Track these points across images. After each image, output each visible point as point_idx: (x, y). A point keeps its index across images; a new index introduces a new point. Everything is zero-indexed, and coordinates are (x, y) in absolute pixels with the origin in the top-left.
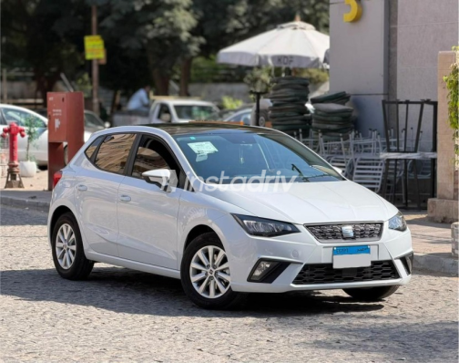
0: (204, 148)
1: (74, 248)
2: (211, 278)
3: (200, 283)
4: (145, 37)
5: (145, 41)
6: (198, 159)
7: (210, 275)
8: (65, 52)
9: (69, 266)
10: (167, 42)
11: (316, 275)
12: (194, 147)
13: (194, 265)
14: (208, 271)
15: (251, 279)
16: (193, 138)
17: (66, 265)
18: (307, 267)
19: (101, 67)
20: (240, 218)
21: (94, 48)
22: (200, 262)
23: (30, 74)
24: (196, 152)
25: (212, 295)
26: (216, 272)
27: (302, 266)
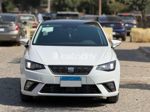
0: (48, 30)
6: (44, 35)
12: (44, 29)
15: (25, 89)
16: (48, 25)
18: (47, 85)
27: (44, 84)
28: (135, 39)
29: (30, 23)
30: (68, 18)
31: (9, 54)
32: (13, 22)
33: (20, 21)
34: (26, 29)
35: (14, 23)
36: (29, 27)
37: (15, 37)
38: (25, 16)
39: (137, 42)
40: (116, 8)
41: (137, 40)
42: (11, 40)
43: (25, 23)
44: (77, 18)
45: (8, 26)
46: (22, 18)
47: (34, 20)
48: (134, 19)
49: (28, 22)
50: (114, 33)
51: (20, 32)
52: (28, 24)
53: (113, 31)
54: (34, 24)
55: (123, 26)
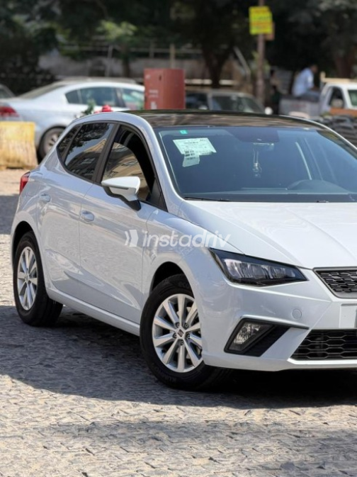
0: (196, 147)
1: (35, 281)
2: (180, 342)
3: (165, 347)
4: (318, 10)
5: (318, 14)
6: (186, 164)
7: (178, 337)
8: (235, 26)
9: (30, 306)
10: (346, 16)
11: (330, 347)
12: (182, 145)
13: (158, 321)
14: (177, 331)
15: (229, 349)
16: (184, 132)
17: (26, 304)
18: (315, 334)
19: (267, 43)
20: (219, 255)
21: (261, 21)
22: (166, 318)
23: (199, 51)
24: (183, 152)
25: (181, 368)
26: (187, 334)
27: (308, 332)
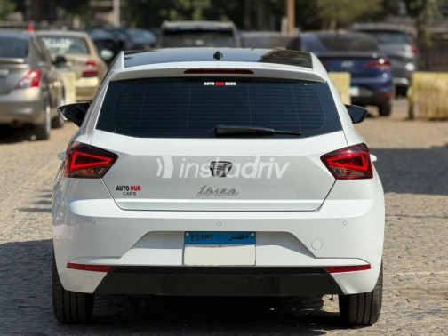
28: (427, 110)
29: (73, 62)
30: (199, 42)
31: (12, 170)
32: (21, 60)
33: (43, 56)
34: (62, 82)
35: (25, 63)
36: (73, 74)
37: (28, 111)
38: (58, 38)
39: (433, 120)
40: (337, 9)
41: (431, 114)
42: (15, 122)
43: (60, 62)
44: (230, 40)
45: (5, 72)
46: (48, 44)
47: (88, 52)
48: (407, 42)
49: (68, 57)
50: (355, 92)
51: (45, 94)
52: (69, 64)
53: (353, 85)
54: (88, 63)
55: (383, 68)
